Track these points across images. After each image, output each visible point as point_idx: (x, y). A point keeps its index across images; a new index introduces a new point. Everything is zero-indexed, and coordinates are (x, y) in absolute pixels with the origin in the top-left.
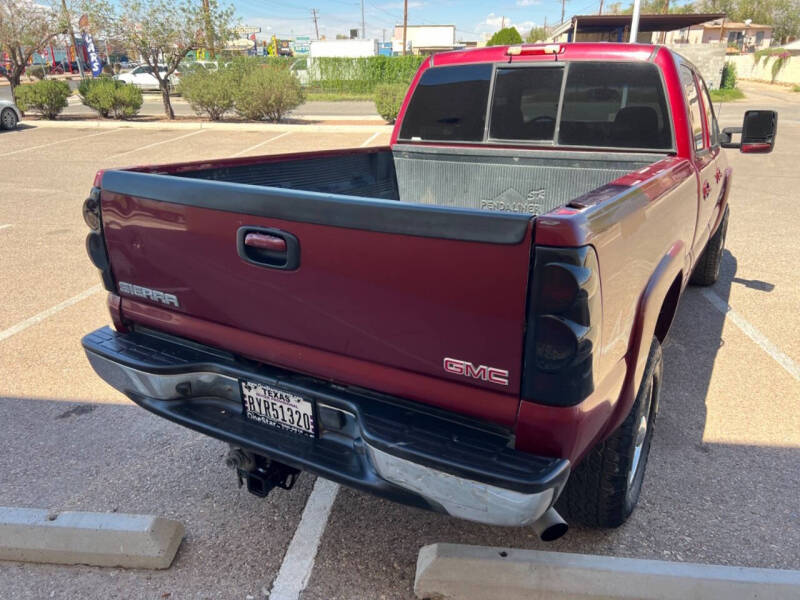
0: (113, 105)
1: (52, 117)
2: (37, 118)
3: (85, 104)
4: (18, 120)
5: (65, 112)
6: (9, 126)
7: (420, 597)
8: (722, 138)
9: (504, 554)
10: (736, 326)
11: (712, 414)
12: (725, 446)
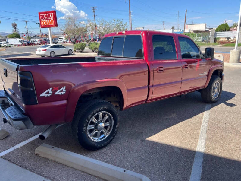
0: (95, 49)
1: (81, 52)
2: (78, 52)
3: (89, 49)
4: (72, 52)
5: (84, 51)
6: (70, 54)
7: (35, 154)
8: (201, 56)
9: (53, 148)
10: (203, 114)
11: (158, 134)
12: (150, 141)
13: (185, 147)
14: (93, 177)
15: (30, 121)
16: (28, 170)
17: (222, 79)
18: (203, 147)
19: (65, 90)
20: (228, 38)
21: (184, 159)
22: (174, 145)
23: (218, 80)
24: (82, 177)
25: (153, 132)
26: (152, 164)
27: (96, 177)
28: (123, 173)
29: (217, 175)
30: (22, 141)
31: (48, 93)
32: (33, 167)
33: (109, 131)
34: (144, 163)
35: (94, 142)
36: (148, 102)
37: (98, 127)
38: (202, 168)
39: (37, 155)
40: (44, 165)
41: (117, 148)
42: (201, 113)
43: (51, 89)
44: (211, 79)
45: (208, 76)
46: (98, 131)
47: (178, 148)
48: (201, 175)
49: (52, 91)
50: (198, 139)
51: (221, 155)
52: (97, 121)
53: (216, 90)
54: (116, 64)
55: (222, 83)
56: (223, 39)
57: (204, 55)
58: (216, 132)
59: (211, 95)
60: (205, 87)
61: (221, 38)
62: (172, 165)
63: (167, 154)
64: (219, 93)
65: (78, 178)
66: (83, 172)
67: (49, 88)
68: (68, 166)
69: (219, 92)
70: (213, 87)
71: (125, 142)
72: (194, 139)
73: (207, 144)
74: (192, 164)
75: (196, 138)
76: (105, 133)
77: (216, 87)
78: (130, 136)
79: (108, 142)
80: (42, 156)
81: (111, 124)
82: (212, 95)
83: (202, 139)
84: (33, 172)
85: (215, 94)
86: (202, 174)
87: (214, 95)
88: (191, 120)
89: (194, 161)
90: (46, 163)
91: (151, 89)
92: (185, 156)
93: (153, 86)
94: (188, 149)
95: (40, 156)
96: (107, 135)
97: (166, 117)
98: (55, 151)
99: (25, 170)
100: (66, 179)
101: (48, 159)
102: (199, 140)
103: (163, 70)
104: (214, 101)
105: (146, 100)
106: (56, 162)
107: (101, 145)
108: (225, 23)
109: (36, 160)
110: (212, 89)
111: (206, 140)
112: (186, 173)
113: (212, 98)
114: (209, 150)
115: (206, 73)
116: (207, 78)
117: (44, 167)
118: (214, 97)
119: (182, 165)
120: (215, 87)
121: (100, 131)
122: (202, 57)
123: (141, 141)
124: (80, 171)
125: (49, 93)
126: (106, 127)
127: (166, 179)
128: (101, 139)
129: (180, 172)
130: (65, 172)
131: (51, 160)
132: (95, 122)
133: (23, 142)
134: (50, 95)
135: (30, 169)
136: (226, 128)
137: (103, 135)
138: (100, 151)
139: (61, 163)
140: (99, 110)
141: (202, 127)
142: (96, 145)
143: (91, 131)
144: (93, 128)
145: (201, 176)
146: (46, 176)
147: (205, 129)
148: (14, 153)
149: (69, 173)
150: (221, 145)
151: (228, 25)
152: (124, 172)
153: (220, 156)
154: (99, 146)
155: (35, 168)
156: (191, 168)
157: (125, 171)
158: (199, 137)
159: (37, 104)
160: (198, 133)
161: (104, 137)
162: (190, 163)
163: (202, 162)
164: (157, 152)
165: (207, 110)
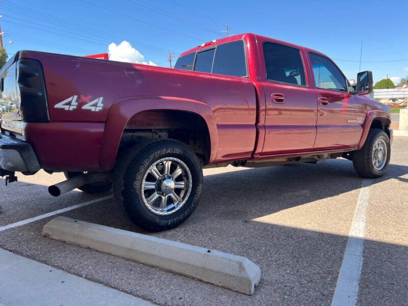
7: (43, 235)
8: (350, 89)
9: (76, 221)
10: (359, 192)
11: (276, 214)
12: (260, 223)
13: (327, 230)
14: (146, 267)
15: (32, 152)
16: (23, 256)
17: (389, 137)
18: (361, 230)
19: (102, 103)
20: (394, 100)
21: (326, 246)
22: (306, 229)
23: (381, 137)
24: (125, 267)
25: (266, 212)
26: (263, 252)
27: (153, 267)
28: (205, 254)
29: (395, 268)
30: (22, 220)
31: (69, 104)
32: (34, 253)
33: (183, 198)
34: (248, 250)
35: (154, 214)
36: (255, 156)
37: (163, 188)
38: (362, 259)
39: (45, 236)
40: (57, 250)
41: (198, 230)
42: (355, 190)
43: (76, 97)
44: (369, 133)
45: (363, 126)
46: (162, 194)
47: (313, 232)
48: (361, 268)
49: (77, 101)
50: (351, 220)
51: (398, 241)
52: (161, 175)
53: (380, 155)
54: (198, 75)
55: (389, 142)
56: (385, 101)
57: (354, 87)
58: (386, 213)
59: (372, 164)
60: (359, 146)
61: (381, 99)
62: (302, 253)
63: (294, 240)
64: (385, 161)
65: (117, 268)
66: (128, 260)
67: (73, 95)
68: (101, 252)
69: (386, 159)
70: (374, 149)
71: (214, 223)
72: (344, 221)
73: (369, 228)
74: (343, 253)
75: (348, 220)
76: (176, 201)
77: (379, 149)
78: (223, 215)
79: (181, 217)
80: (55, 237)
81: (187, 186)
82: (374, 162)
83: (358, 221)
84: (34, 259)
85: (378, 162)
86: (363, 266)
87: (377, 164)
88: (336, 197)
89: (346, 249)
90: (61, 247)
91: (262, 132)
92: (329, 243)
93: (265, 127)
94: (333, 233)
95: (51, 239)
96: (179, 205)
97: (290, 194)
98: (79, 227)
99: (18, 256)
100: (93, 269)
101: (65, 242)
102: (353, 222)
103: (283, 100)
104: (377, 174)
105: (253, 152)
106: (79, 246)
107: (168, 222)
108: (386, 79)
109: (43, 243)
110: (373, 152)
111: (366, 222)
112: (331, 265)
113: (373, 167)
114: (374, 236)
115: (360, 120)
116: (362, 130)
117: (56, 253)
118: (378, 168)
119: (322, 253)
120: (377, 150)
121: (167, 197)
122: (351, 91)
123: (243, 221)
124: (123, 258)
125: (72, 104)
126: (178, 191)
127: (291, 273)
128: (169, 210)
129: (318, 263)
130: (94, 260)
131: (71, 244)
132: (157, 177)
133: (25, 221)
134: (74, 109)
135: (28, 255)
136: (403, 209)
137: (172, 206)
138: (165, 234)
139: (89, 248)
140: (164, 153)
141: (357, 207)
142: (157, 220)
143: (149, 193)
144: (153, 187)
145: (363, 270)
146: (56, 265)
147: (365, 209)
148: (3, 233)
149: (101, 261)
150: (398, 230)
151: (392, 82)
152: (208, 253)
153: (397, 244)
154: (163, 222)
155: (38, 254)
156: (341, 259)
157: (209, 251)
158: (354, 219)
159: (49, 122)
160: (352, 214)
161: (174, 208)
162: (338, 252)
163: (362, 251)
164: (273, 237)
165: (366, 186)
